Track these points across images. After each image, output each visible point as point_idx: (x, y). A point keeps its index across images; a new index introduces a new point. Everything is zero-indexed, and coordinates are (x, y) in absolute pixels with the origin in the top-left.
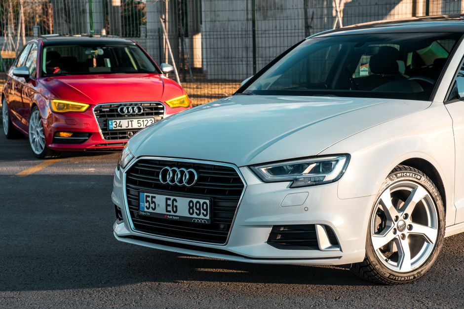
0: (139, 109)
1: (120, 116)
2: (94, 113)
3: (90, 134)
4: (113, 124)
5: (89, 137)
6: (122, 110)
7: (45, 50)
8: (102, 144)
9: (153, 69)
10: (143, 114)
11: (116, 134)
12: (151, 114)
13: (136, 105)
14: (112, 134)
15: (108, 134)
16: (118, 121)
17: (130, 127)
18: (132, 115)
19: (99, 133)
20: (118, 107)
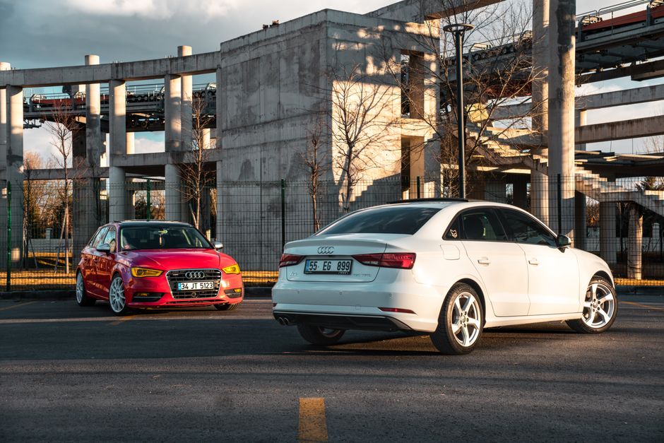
0: (202, 275)
1: (187, 280)
2: (167, 277)
3: (163, 294)
4: (181, 287)
5: (162, 296)
6: (188, 275)
7: (122, 231)
8: (171, 302)
9: (208, 246)
10: (204, 279)
11: (183, 294)
12: (211, 278)
13: (199, 271)
14: (180, 294)
15: (177, 294)
16: (185, 284)
17: (194, 288)
18: (196, 279)
19: (170, 293)
20: (185, 272)
